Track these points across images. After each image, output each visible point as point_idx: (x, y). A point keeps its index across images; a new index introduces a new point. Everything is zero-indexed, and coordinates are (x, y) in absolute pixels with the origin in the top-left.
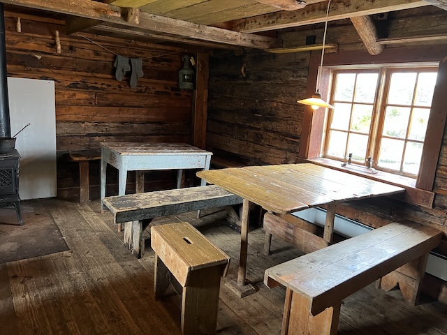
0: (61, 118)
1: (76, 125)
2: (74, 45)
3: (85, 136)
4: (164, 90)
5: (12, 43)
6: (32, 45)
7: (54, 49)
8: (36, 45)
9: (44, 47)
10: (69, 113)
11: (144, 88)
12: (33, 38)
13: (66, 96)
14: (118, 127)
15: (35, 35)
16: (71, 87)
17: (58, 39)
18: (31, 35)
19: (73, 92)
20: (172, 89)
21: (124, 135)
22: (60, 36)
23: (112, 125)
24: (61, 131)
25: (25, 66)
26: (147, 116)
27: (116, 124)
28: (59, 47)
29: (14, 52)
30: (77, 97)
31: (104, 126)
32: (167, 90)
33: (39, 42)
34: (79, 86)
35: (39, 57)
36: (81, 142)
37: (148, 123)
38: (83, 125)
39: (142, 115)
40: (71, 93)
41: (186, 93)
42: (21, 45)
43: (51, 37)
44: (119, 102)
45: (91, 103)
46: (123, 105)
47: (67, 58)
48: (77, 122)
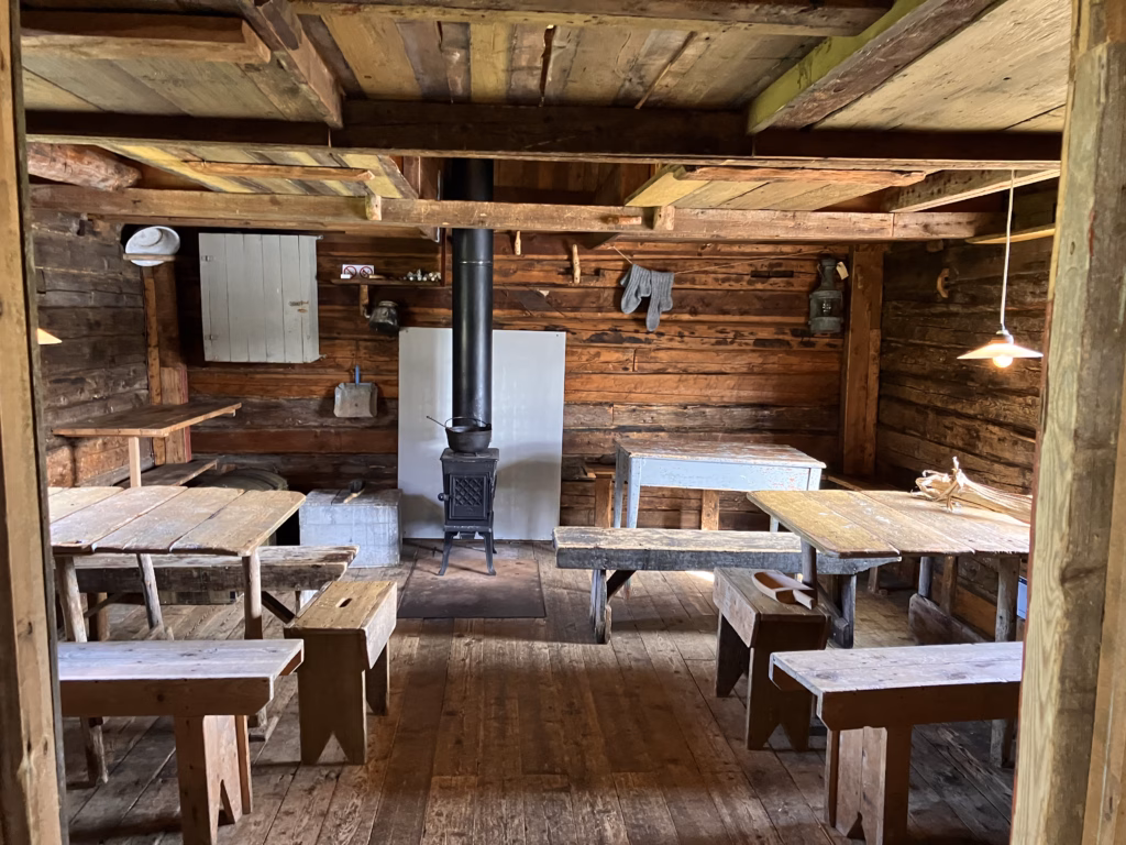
0: (574, 397)
1: (598, 409)
2: (602, 265)
3: (614, 430)
4: (776, 337)
5: (506, 274)
6: (536, 275)
7: (570, 277)
8: (541, 274)
9: (554, 274)
10: (588, 387)
11: (731, 335)
12: (539, 261)
13: (584, 358)
14: (676, 414)
15: (541, 257)
16: (592, 341)
17: (576, 259)
18: (535, 257)
19: (596, 350)
20: (795, 333)
21: (687, 430)
22: (579, 253)
23: (664, 409)
24: (572, 421)
25: (524, 310)
26: (735, 393)
27: (671, 409)
28: (577, 273)
29: (508, 288)
30: (602, 359)
31: (647, 411)
32: (781, 337)
33: (546, 268)
34: (605, 337)
35: (545, 293)
36: (606, 441)
37: (738, 405)
38: (611, 411)
39: (725, 390)
40: (593, 351)
41: (827, 340)
42: (519, 277)
43: (566, 257)
44: (680, 365)
45: (626, 369)
46: (686, 372)
47: (590, 290)
48: (601, 404)
